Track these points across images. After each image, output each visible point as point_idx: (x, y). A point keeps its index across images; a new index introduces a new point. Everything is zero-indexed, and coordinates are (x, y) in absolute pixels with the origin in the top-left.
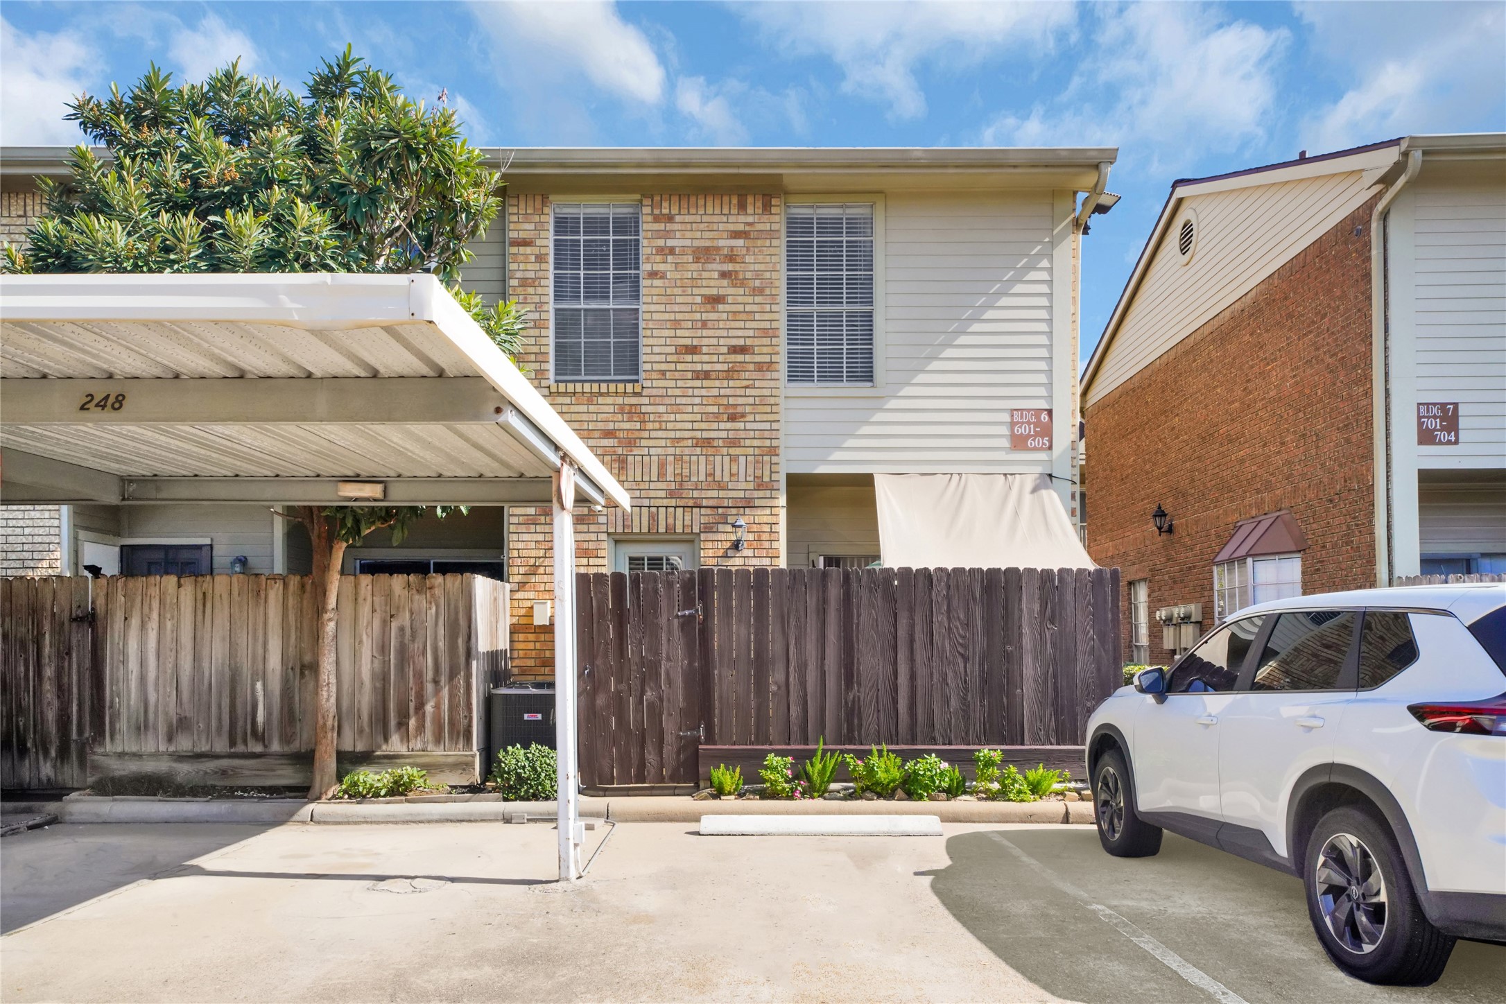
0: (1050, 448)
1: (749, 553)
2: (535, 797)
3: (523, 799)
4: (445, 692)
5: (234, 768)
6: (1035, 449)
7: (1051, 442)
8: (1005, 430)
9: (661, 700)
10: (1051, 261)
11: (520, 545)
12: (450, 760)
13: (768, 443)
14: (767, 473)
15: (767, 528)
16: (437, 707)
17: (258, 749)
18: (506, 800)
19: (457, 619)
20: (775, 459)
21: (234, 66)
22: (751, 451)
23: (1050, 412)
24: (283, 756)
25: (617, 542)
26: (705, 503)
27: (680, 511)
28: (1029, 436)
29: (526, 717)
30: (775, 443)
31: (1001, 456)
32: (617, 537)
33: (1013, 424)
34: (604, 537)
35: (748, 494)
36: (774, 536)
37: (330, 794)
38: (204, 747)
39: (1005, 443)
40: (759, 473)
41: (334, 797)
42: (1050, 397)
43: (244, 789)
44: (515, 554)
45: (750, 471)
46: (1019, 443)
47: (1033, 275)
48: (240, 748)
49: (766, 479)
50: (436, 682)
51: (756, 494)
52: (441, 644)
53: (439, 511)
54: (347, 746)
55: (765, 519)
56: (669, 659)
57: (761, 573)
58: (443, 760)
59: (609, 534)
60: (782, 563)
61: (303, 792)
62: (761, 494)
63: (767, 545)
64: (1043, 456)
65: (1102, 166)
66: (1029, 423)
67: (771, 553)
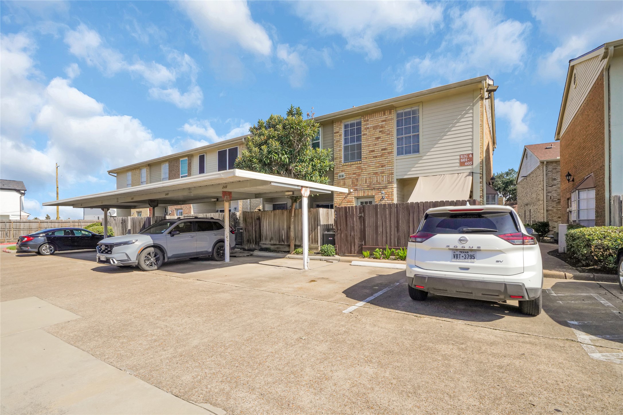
0: (472, 164)
1: (386, 199)
2: (327, 256)
3: (325, 256)
4: (313, 233)
5: (280, 247)
6: (467, 165)
7: (473, 163)
8: (458, 161)
9: (355, 235)
10: (473, 110)
11: (336, 201)
12: (314, 247)
13: (391, 172)
14: (391, 179)
15: (391, 193)
16: (312, 236)
17: (283, 243)
18: (322, 256)
19: (315, 218)
20: (392, 176)
21: (272, 115)
22: (387, 174)
23: (472, 154)
24: (287, 245)
26: (376, 188)
27: (370, 190)
28: (465, 162)
29: (329, 238)
30: (392, 172)
31: (457, 168)
32: (357, 197)
33: (460, 159)
34: (354, 198)
35: (386, 185)
36: (392, 195)
37: (293, 253)
38: (275, 243)
39: (458, 165)
40: (389, 179)
41: (294, 253)
42: (472, 150)
43: (281, 251)
44: (335, 202)
45: (387, 179)
46: (462, 164)
47: (467, 116)
48: (280, 243)
49: (390, 181)
50: (312, 231)
51: (388, 185)
52: (313, 223)
53: (312, 195)
54: (297, 244)
55: (390, 191)
56: (356, 226)
57: (390, 205)
58: (313, 247)
59: (355, 197)
60: (395, 201)
61: (288, 252)
62: (389, 185)
63: (391, 197)
64: (470, 167)
66: (465, 158)
67: (392, 199)
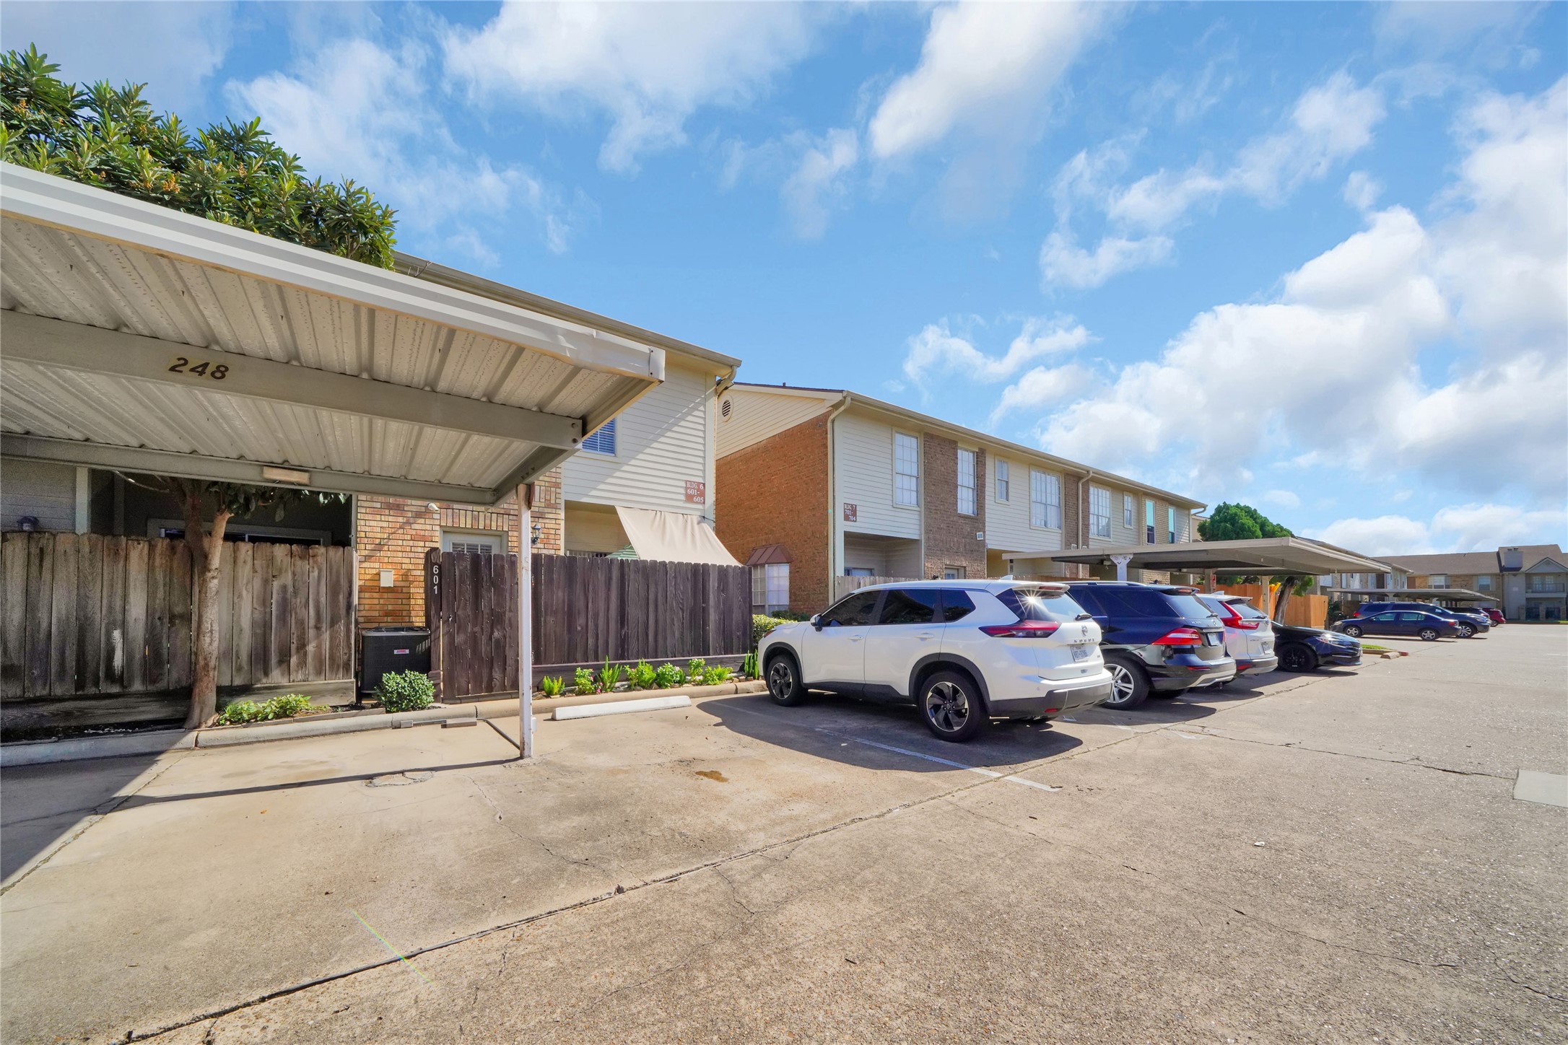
0: (704, 503)
1: (542, 546)
2: (414, 709)
3: (403, 710)
4: (326, 636)
5: (81, 710)
6: (697, 503)
7: (704, 499)
8: (683, 491)
9: (505, 637)
10: (705, 408)
11: (367, 529)
12: (330, 687)
13: (554, 480)
14: (553, 498)
15: (553, 532)
16: (319, 647)
17: (115, 689)
18: (388, 712)
19: (338, 581)
20: (558, 490)
22: (543, 483)
23: (704, 485)
24: (146, 694)
25: (444, 532)
26: (512, 512)
27: (494, 516)
28: (694, 496)
29: (396, 652)
30: (558, 480)
31: (681, 504)
32: (445, 529)
33: (686, 488)
34: (437, 528)
35: (541, 510)
36: (557, 537)
37: (210, 722)
38: (40, 691)
39: (683, 498)
40: (548, 498)
41: (214, 724)
42: (704, 477)
43: (96, 727)
44: (363, 535)
45: (543, 496)
46: (689, 498)
47: (696, 413)
48: (92, 690)
49: (553, 502)
50: (318, 628)
51: (546, 510)
52: (323, 600)
53: (321, 498)
54: (225, 682)
55: (552, 526)
57: (550, 558)
58: (325, 687)
59: (441, 526)
60: (562, 553)
61: (179, 722)
62: (549, 510)
63: (552, 542)
64: (700, 507)
65: (735, 367)
66: (694, 489)
67: (555, 547)
